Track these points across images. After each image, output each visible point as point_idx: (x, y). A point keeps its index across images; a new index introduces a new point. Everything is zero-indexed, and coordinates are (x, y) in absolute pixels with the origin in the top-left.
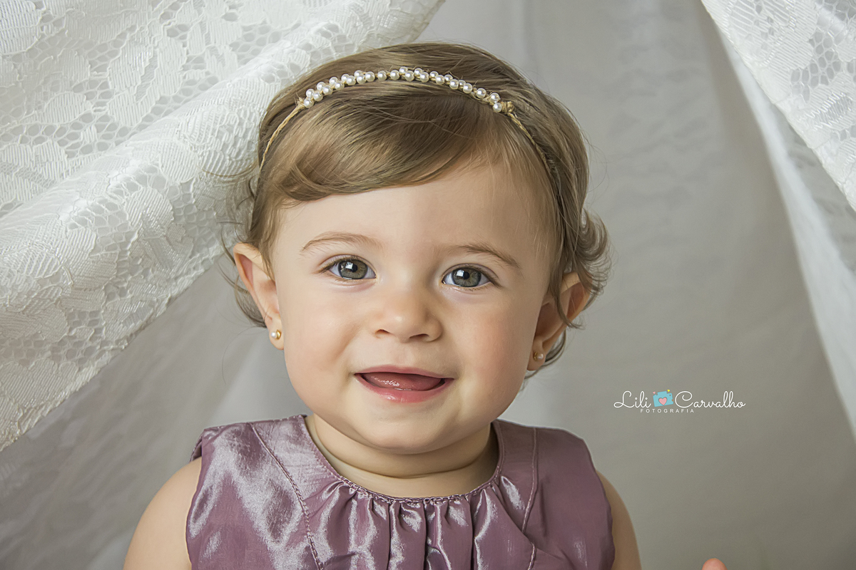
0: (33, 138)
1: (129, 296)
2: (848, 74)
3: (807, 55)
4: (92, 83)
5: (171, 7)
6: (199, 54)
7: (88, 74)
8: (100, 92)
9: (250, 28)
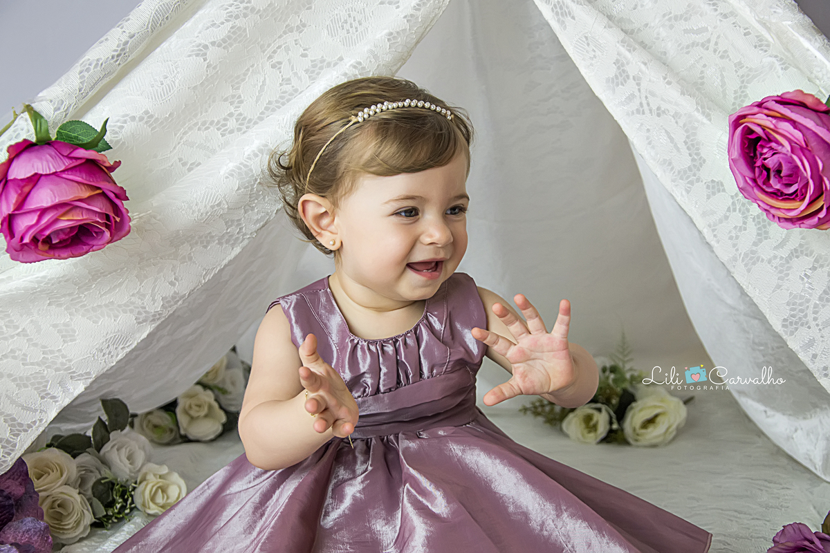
0: (204, 127)
1: (256, 210)
2: (633, 81)
3: (613, 71)
4: (233, 96)
5: (273, 52)
6: (288, 76)
7: (231, 92)
8: (237, 101)
9: (315, 61)
